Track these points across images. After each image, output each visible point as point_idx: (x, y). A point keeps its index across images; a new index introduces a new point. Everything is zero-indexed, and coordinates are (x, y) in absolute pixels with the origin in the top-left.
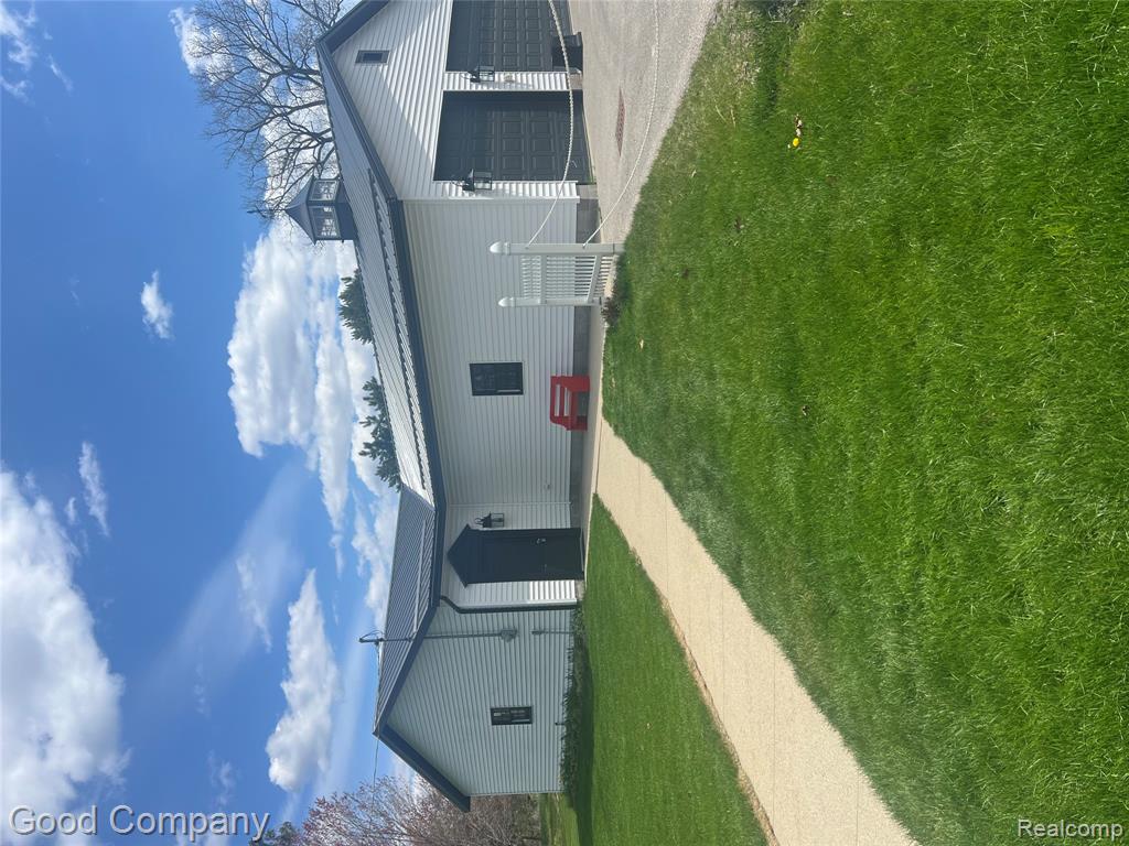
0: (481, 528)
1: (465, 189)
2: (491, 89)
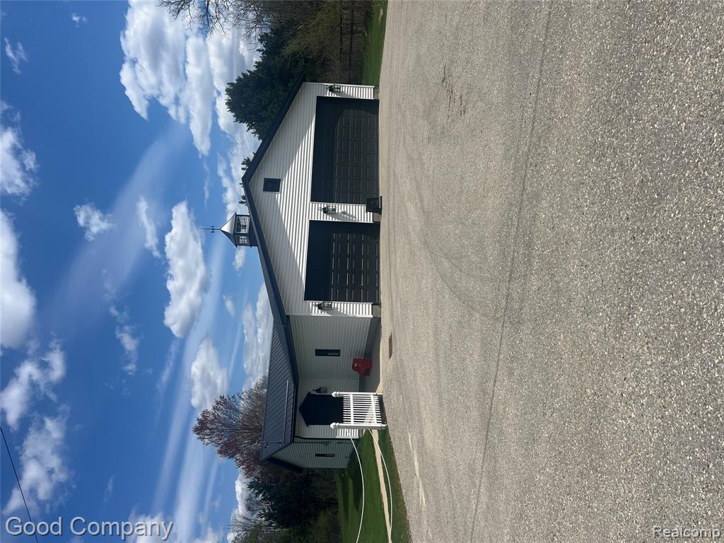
0: (315, 393)
1: (319, 308)
2: (334, 220)
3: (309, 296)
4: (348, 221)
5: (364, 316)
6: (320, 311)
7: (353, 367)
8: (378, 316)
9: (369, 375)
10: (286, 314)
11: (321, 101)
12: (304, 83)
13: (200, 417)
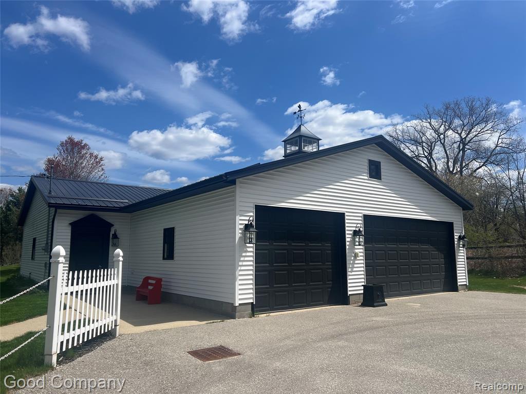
1: (246, 226)
2: (347, 243)
3: (262, 211)
4: (348, 262)
5: (237, 292)
6: (242, 227)
7: (147, 278)
8: (237, 314)
9: (137, 300)
10: (237, 180)
11: (449, 226)
12: (461, 208)
13: (84, 142)
